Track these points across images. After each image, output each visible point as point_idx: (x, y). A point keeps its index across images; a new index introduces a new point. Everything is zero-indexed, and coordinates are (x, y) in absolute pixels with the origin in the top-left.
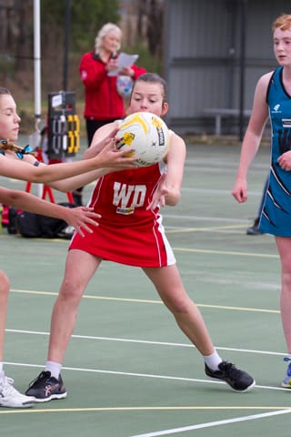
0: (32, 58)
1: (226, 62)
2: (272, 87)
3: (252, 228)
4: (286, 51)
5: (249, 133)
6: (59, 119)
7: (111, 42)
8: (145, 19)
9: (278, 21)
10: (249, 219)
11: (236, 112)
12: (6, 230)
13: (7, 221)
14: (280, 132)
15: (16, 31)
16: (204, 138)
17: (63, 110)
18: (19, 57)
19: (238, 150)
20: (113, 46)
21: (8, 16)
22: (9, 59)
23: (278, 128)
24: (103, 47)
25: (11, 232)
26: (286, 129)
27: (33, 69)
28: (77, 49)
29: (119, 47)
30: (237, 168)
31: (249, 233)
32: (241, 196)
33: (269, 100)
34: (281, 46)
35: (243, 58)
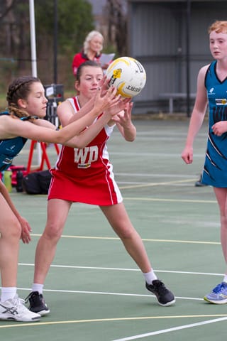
0: (30, 60)
1: (176, 58)
2: (209, 75)
3: (200, 181)
4: (220, 48)
5: (195, 111)
6: (52, 105)
7: (95, 44)
8: (113, 28)
9: (213, 26)
10: (197, 175)
11: (184, 95)
12: (15, 189)
13: (15, 183)
14: (214, 109)
15: (17, 41)
16: (161, 115)
17: (55, 98)
18: (20, 60)
19: (187, 124)
20: (97, 47)
21: (11, 29)
22: (13, 61)
23: (213, 106)
24: (90, 49)
25: (19, 191)
26: (219, 107)
27: (31, 69)
28: (63, 52)
29: (101, 48)
30: (186, 137)
31: (197, 186)
32: (188, 159)
33: (207, 86)
34: (216, 45)
35: (188, 55)
